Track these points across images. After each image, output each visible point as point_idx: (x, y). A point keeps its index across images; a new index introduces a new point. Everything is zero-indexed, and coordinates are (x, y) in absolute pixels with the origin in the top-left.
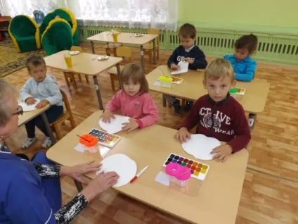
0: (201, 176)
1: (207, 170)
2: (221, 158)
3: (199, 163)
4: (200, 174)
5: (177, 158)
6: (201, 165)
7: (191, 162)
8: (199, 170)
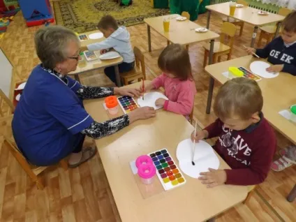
0: (168, 185)
1: (179, 184)
2: (207, 181)
3: (180, 172)
4: (170, 183)
5: (166, 155)
6: (179, 176)
7: (174, 167)
8: (172, 179)
